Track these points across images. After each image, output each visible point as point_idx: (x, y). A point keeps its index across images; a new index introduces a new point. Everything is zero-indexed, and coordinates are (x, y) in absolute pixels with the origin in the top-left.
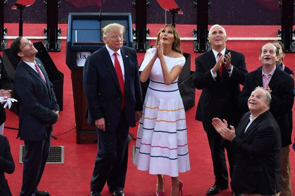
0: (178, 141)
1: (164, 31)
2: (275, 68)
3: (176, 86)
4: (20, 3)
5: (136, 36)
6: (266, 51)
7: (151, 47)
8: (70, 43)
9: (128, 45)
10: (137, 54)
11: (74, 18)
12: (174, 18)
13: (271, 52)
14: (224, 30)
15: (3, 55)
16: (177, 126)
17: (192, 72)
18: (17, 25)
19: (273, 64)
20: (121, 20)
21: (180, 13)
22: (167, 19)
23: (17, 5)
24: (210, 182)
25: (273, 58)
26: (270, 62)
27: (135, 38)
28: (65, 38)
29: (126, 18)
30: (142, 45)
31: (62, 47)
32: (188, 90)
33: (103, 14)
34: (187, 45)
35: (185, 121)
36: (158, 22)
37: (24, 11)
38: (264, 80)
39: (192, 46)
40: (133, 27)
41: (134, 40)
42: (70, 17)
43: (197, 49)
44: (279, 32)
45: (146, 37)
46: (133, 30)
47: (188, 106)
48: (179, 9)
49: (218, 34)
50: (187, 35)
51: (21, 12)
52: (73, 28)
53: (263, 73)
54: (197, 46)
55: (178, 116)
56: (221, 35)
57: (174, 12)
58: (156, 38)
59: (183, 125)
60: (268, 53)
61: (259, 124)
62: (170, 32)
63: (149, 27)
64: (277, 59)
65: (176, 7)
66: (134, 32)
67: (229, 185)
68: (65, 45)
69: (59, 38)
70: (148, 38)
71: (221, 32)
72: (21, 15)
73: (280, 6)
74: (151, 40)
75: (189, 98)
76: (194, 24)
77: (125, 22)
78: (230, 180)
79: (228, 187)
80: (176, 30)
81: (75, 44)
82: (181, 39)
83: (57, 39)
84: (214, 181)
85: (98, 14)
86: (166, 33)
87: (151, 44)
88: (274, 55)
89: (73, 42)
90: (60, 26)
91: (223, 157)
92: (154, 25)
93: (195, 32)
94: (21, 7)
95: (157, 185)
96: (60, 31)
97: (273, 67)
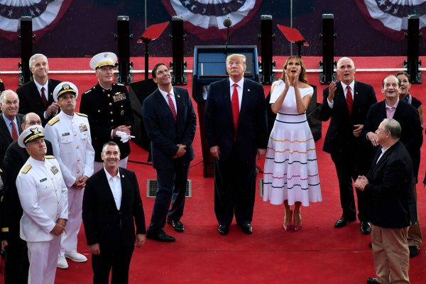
0: (308, 171)
1: (291, 64)
2: (398, 100)
3: (304, 117)
4: (145, 37)
5: (262, 69)
6: (388, 85)
7: (277, 80)
8: (196, 76)
9: (254, 77)
10: (264, 87)
11: (200, 51)
12: (299, 51)
13: (394, 85)
14: (352, 63)
15: (130, 89)
16: (308, 156)
17: (318, 104)
18: (143, 59)
19: (397, 96)
20: (246, 52)
21: (306, 45)
22: (293, 51)
23: (142, 39)
24: (338, 214)
25: (396, 91)
26: (393, 95)
27: (260, 71)
28: (191, 71)
29: (252, 51)
30: (269, 77)
31: (188, 80)
32: (315, 122)
33: (229, 47)
34: (313, 77)
35: (314, 151)
36: (284, 54)
37: (150, 45)
38: (388, 113)
39: (318, 78)
40: (258, 59)
41: (260, 72)
42: (195, 50)
43: (323, 81)
44: (405, 63)
45: (272, 69)
46: (259, 63)
47: (317, 137)
48: (304, 41)
49: (346, 69)
50: (313, 67)
51: (147, 46)
52: (199, 61)
53: (387, 106)
54: (323, 78)
55: (308, 146)
56: (350, 69)
57: (299, 44)
58: (281, 71)
59: (313, 155)
60: (391, 87)
61: (390, 157)
62: (297, 64)
63: (275, 59)
64: (400, 91)
65: (302, 39)
66: (260, 64)
67: (357, 217)
68: (191, 78)
69: (185, 71)
70: (274, 70)
71: (349, 66)
72: (146, 49)
73: (406, 36)
74: (277, 73)
75: (316, 130)
76: (320, 56)
77: (250, 55)
78: (358, 212)
79: (356, 219)
80: (302, 61)
81: (201, 77)
82: (307, 71)
83: (183, 73)
84: (341, 213)
85: (225, 47)
86: (294, 66)
87: (277, 76)
88: (397, 88)
89: (199, 75)
90: (186, 60)
91: (350, 189)
92: (280, 57)
93: (321, 64)
94: (146, 41)
95: (285, 217)
96: (186, 65)
97: (396, 100)
